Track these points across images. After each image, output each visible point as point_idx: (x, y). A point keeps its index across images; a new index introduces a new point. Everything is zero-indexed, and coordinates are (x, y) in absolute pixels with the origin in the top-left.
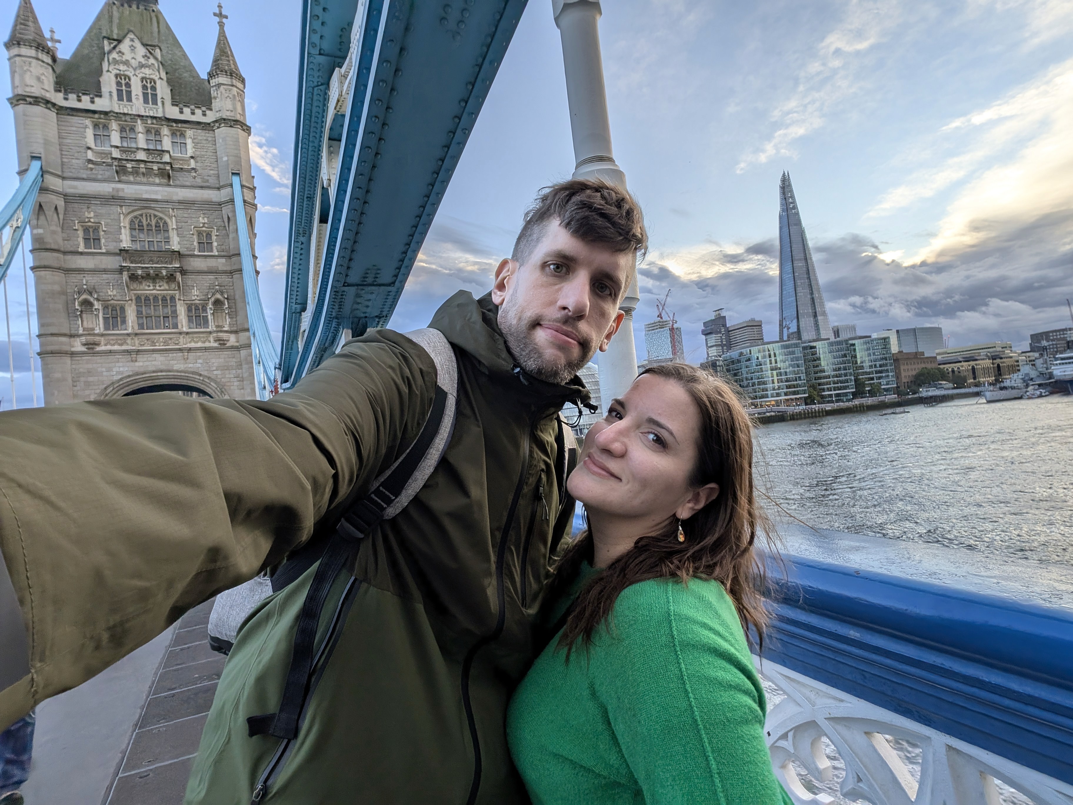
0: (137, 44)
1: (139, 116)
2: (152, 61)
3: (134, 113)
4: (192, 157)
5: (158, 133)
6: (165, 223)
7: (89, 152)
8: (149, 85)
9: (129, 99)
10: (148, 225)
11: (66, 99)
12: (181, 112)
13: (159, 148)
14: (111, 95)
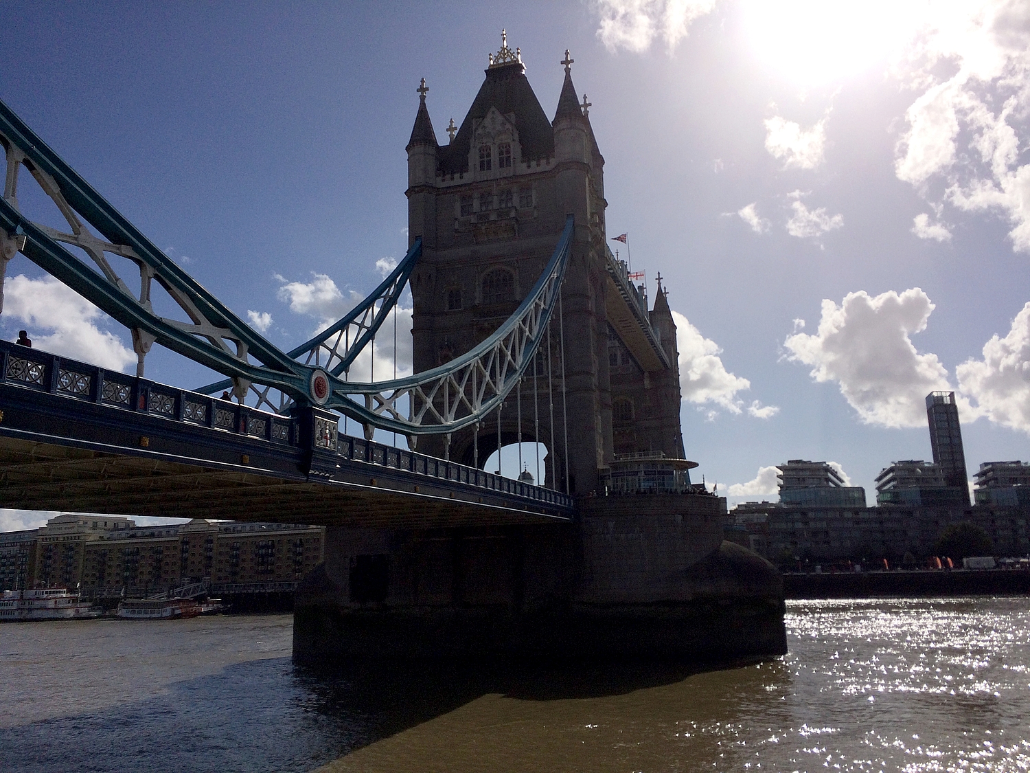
0: (497, 113)
1: (494, 180)
2: (508, 126)
3: (492, 178)
4: (536, 208)
5: (509, 193)
6: (511, 276)
7: (457, 223)
8: (504, 150)
9: (489, 168)
10: (499, 280)
11: (443, 180)
12: (529, 167)
13: (509, 205)
14: (475, 168)
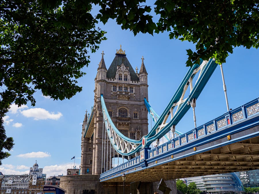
0: (124, 66)
1: (123, 83)
2: (127, 70)
4: (134, 94)
5: (127, 88)
7: (112, 92)
8: (126, 76)
10: (123, 111)
11: (108, 80)
12: (133, 82)
14: (118, 79)
